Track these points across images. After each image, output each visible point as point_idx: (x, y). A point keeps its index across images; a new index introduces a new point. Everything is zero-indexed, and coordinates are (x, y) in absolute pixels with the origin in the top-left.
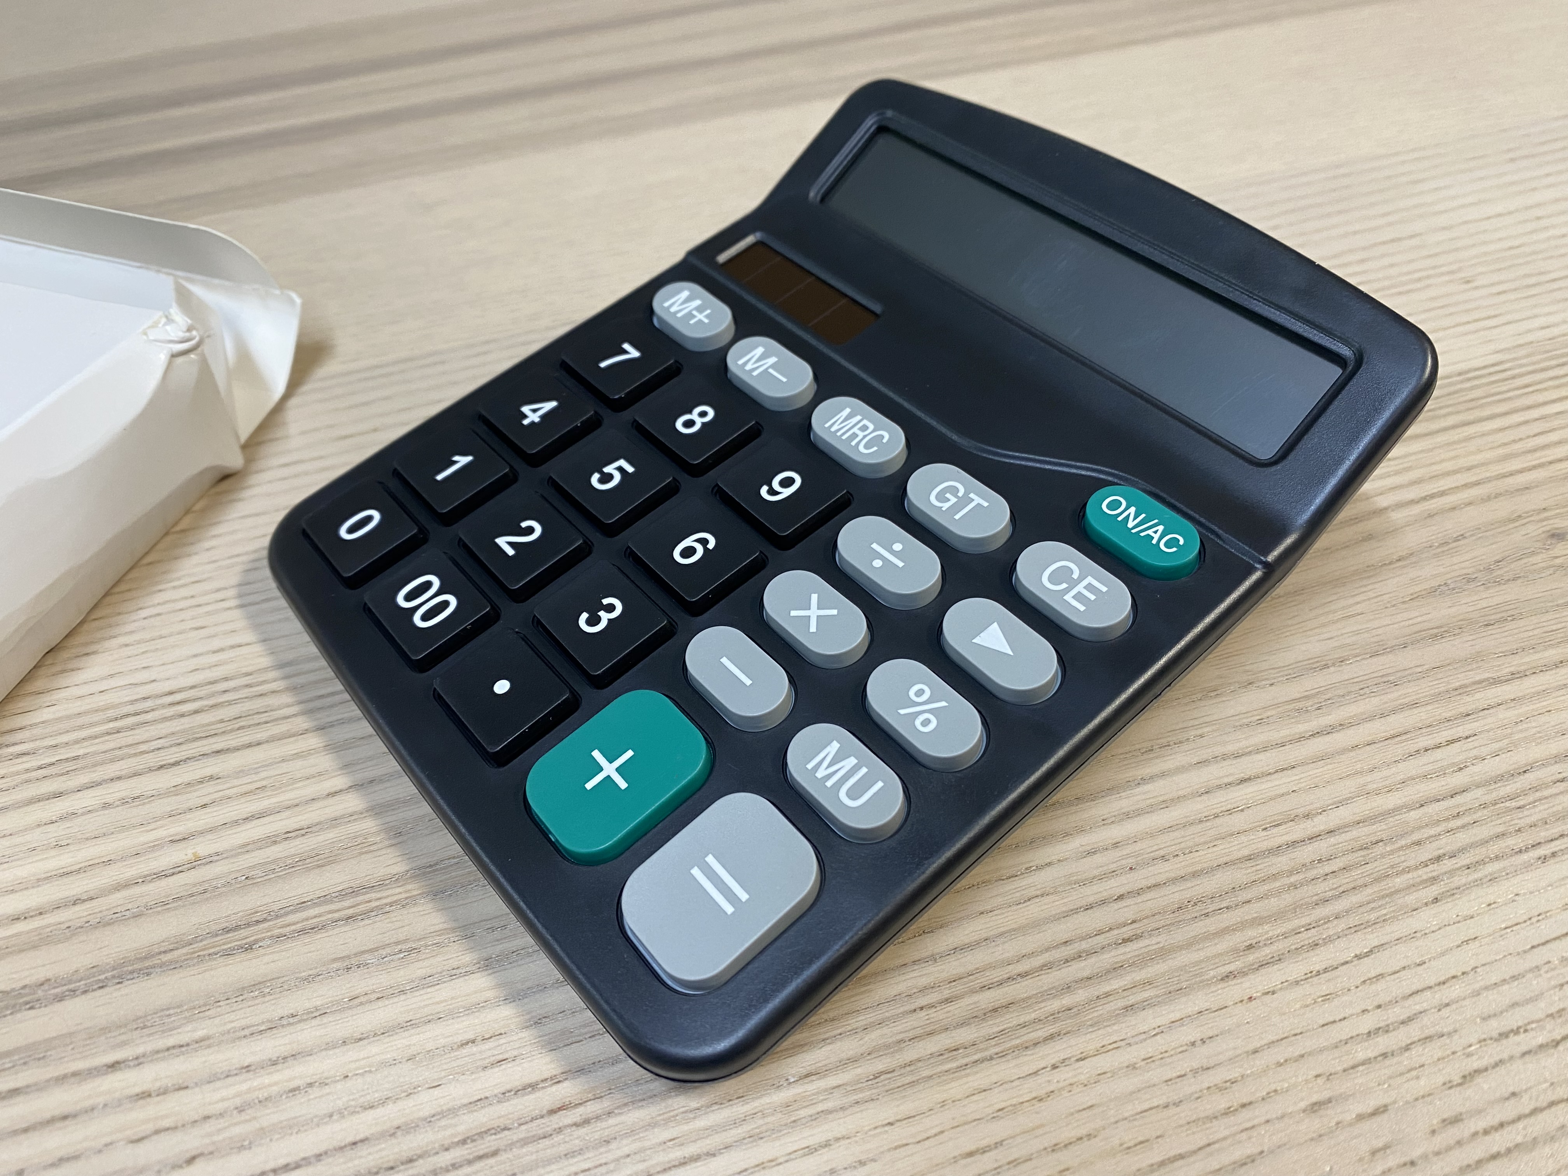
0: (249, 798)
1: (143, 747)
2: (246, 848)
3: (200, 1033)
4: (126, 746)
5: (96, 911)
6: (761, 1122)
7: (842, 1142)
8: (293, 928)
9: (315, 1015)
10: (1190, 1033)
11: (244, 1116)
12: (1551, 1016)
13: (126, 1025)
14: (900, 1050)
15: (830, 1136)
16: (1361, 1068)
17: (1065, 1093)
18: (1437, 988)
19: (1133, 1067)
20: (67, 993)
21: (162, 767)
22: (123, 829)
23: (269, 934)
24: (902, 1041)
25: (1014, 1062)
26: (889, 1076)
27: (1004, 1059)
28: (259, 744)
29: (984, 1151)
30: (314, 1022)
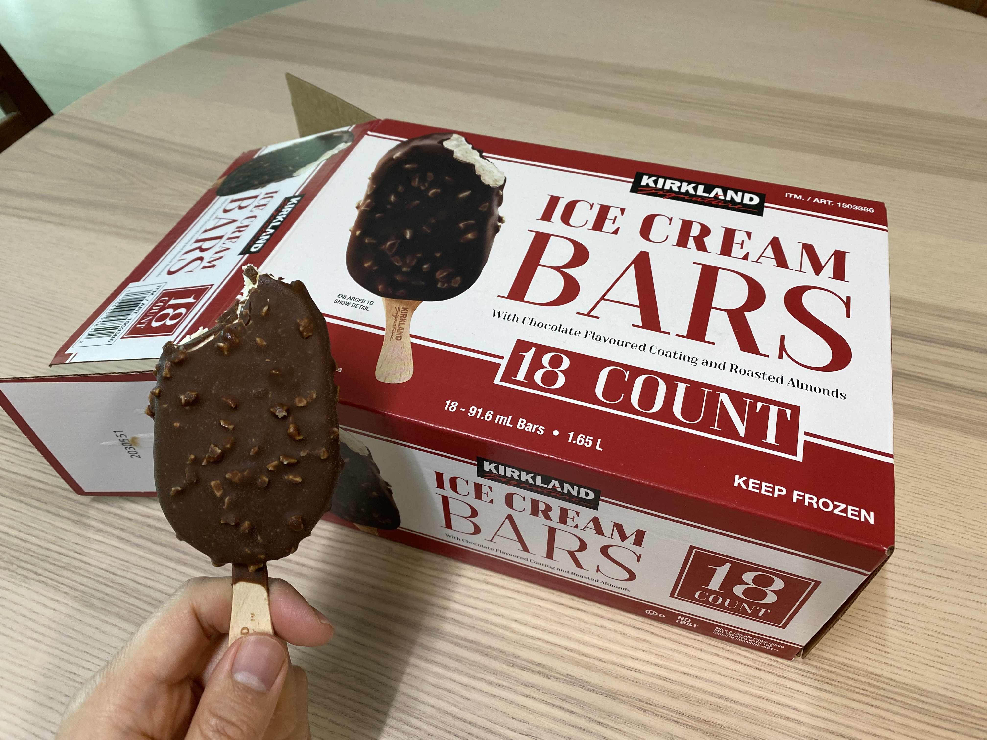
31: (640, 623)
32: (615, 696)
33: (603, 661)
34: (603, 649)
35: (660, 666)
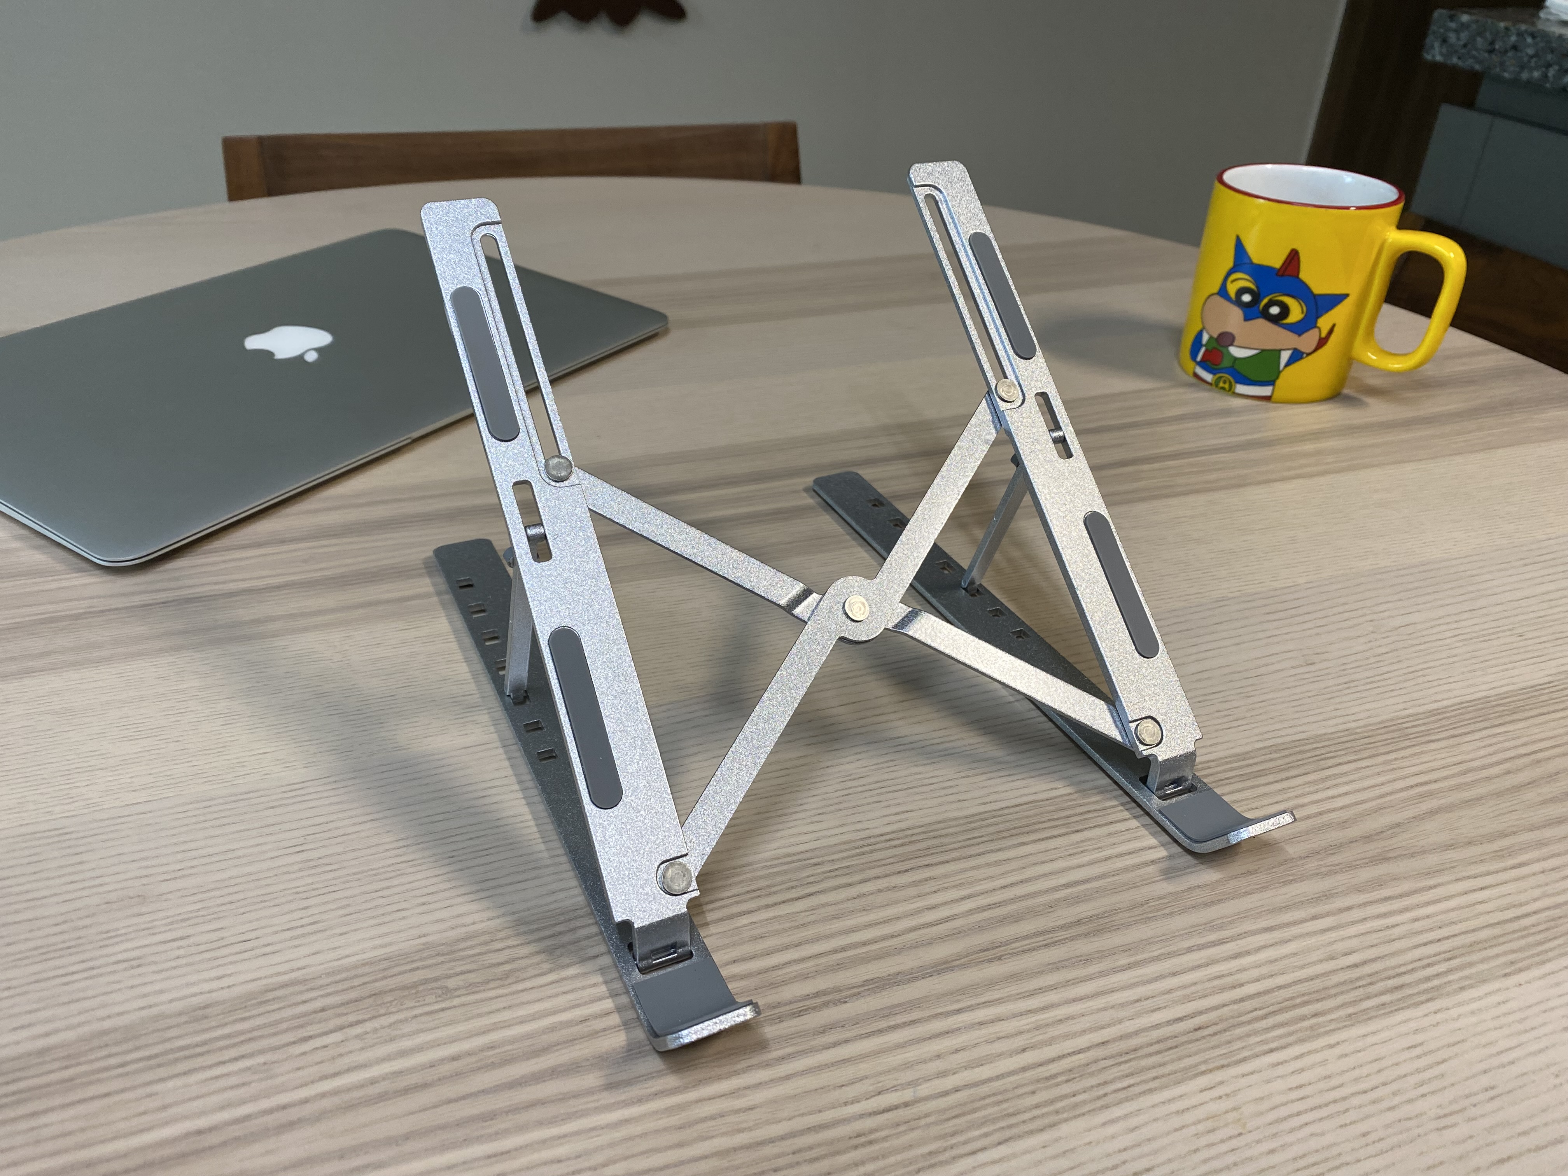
32: (948, 966)
33: (896, 936)
34: (884, 922)
35: (969, 897)
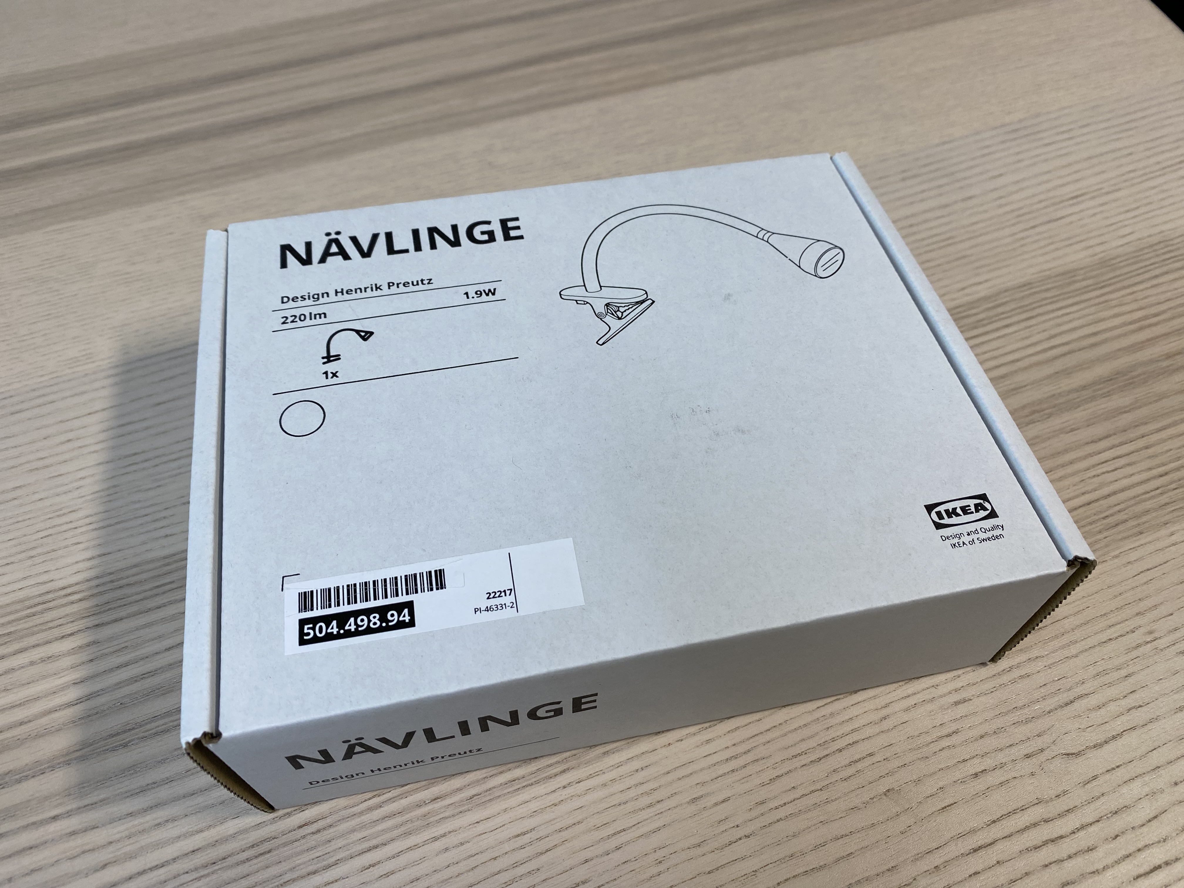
0: (118, 654)
1: (51, 625)
2: (119, 685)
3: (102, 796)
4: (40, 624)
5: (34, 728)
6: (410, 826)
7: (452, 834)
8: (150, 732)
9: (167, 782)
10: (636, 764)
11: (131, 841)
12: (820, 745)
13: (59, 794)
14: (485, 782)
15: (447, 830)
16: (720, 778)
17: (569, 801)
18: (765, 733)
19: (605, 785)
20: (23, 778)
21: (63, 637)
22: (44, 677)
23: (137, 736)
24: (486, 777)
25: (544, 786)
26: (479, 796)
27: (539, 784)
28: (121, 619)
29: (524, 834)
30: (167, 786)
31: (70, 625)
33: (26, 723)
34: (20, 705)
35: (126, 665)
